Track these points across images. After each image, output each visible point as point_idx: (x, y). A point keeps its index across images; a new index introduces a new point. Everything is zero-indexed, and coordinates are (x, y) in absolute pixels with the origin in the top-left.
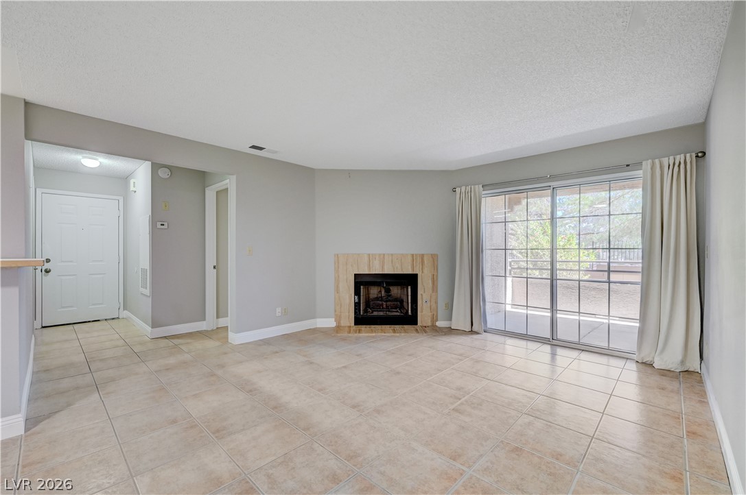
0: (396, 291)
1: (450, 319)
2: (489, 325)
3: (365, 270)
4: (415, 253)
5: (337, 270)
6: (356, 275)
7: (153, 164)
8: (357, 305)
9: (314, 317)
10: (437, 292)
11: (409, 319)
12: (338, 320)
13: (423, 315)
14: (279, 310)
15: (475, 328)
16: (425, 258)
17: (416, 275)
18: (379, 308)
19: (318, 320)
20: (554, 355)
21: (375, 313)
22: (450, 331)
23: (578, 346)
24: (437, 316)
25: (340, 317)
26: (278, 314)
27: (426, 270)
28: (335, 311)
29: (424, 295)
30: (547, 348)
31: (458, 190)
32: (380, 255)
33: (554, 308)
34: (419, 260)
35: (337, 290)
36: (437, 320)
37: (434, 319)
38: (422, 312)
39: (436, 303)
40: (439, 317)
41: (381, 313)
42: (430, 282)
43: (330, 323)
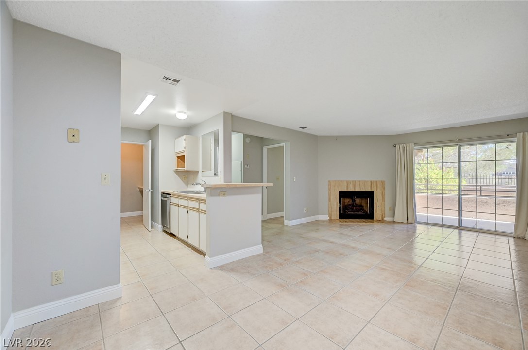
0: (358, 201)
1: (394, 217)
2: (418, 220)
3: (345, 190)
4: (372, 180)
5: (329, 189)
6: (340, 192)
7: (244, 135)
8: (340, 208)
9: (317, 214)
10: (385, 201)
11: (369, 216)
12: (330, 216)
13: (377, 214)
14: (305, 209)
15: (410, 220)
16: (378, 183)
17: (373, 192)
18: (351, 210)
19: (320, 216)
20: (460, 234)
21: (349, 213)
22: (394, 222)
23: (477, 230)
24: (385, 215)
25: (331, 214)
26: (305, 212)
27: (379, 190)
28: (329, 211)
29: (378, 203)
30: (456, 231)
31: (398, 146)
32: (353, 181)
33: (460, 210)
34: (375, 184)
35: (330, 200)
36: (385, 217)
37: (383, 216)
38: (376, 212)
39: (384, 207)
40: (386, 215)
41: (352, 213)
42: (381, 195)
43: (326, 217)
